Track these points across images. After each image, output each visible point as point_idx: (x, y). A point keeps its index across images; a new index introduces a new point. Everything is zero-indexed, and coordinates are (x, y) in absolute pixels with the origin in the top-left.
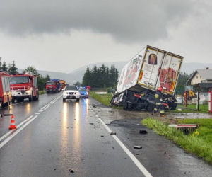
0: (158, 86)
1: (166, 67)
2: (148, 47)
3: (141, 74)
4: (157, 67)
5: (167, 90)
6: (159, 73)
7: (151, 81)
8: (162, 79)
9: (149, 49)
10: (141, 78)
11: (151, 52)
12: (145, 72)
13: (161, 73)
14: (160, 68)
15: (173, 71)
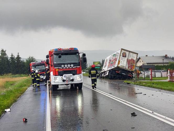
0: (127, 67)
1: (130, 58)
2: (122, 49)
3: (119, 62)
4: (126, 58)
5: (131, 69)
6: (127, 61)
7: (124, 65)
8: (129, 64)
9: (122, 50)
10: (119, 64)
11: (123, 51)
12: (121, 61)
13: (128, 61)
14: (128, 59)
15: (133, 60)
